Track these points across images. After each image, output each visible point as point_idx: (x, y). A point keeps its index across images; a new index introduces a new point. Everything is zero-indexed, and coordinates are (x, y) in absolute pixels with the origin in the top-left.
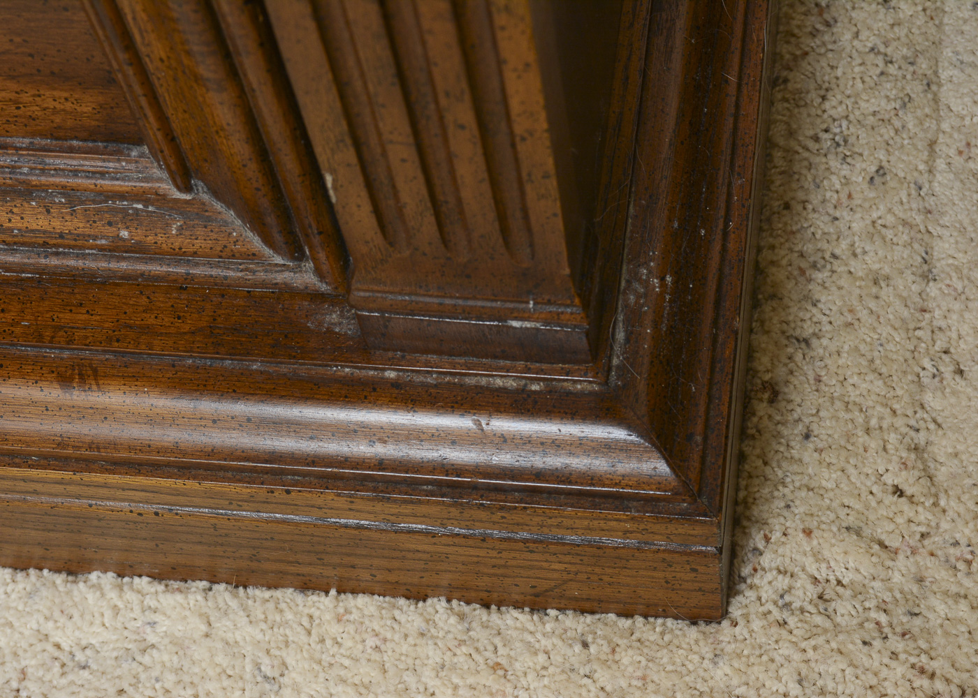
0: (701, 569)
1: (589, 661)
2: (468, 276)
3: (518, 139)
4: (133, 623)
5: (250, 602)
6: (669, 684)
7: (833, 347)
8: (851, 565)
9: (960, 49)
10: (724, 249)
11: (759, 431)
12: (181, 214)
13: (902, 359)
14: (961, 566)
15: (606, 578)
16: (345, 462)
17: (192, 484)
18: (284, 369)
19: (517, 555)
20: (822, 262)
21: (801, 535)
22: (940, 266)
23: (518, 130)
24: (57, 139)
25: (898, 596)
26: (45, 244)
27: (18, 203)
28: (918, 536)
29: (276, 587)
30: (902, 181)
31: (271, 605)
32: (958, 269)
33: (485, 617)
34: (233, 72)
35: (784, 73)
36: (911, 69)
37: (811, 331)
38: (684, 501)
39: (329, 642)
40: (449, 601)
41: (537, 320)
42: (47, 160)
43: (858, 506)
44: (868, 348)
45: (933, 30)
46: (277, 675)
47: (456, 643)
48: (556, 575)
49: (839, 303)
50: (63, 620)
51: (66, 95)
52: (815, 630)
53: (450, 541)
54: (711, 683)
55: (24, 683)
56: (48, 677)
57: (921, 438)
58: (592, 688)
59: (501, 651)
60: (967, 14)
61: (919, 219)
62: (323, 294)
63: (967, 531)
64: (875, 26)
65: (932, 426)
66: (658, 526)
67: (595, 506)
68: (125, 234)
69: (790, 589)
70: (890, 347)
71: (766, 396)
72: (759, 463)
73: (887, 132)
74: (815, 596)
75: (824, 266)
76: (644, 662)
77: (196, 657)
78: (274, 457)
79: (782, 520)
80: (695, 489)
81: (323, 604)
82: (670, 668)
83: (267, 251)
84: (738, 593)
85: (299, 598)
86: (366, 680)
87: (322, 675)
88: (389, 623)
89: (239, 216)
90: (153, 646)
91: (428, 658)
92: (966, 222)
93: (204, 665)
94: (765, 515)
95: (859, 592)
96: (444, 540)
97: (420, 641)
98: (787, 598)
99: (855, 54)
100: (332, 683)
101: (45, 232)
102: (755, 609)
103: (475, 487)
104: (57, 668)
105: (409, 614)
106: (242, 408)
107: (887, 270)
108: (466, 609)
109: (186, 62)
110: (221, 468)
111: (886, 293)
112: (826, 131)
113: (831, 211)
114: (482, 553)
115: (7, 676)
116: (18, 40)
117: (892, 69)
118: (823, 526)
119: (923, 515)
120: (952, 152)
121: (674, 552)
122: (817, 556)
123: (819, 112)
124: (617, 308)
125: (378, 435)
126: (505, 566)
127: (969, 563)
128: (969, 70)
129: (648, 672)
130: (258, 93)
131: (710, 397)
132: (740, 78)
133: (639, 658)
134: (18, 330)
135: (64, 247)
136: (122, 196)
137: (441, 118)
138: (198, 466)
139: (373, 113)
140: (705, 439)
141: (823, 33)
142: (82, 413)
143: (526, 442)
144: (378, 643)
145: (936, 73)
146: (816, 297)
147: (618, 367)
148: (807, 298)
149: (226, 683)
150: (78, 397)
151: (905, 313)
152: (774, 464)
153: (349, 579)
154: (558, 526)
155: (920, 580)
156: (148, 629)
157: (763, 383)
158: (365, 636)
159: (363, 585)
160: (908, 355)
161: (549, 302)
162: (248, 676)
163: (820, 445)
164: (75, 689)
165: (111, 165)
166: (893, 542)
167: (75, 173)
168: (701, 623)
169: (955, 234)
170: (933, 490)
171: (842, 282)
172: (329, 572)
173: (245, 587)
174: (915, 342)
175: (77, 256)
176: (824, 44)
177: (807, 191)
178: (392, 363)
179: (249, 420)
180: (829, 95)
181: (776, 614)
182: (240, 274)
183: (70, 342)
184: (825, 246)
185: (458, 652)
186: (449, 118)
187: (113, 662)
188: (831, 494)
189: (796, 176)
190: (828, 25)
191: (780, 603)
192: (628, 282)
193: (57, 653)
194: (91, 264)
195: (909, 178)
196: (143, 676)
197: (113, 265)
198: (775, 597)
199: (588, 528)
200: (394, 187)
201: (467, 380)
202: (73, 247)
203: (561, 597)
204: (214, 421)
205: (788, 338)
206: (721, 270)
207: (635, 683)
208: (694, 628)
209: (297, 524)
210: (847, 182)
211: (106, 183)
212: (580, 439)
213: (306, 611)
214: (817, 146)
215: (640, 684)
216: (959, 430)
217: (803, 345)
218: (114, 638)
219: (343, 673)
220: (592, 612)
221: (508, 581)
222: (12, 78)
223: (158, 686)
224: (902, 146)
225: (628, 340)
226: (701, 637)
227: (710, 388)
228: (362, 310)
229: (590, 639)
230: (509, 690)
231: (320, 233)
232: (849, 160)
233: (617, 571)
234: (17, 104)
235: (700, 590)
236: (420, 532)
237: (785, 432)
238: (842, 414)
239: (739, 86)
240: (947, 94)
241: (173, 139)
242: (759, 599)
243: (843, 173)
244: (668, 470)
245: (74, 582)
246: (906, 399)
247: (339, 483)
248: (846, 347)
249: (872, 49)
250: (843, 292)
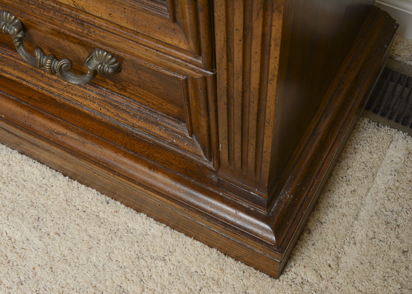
0: (275, 265)
1: (243, 276)
2: (245, 178)
3: (263, 152)
4: (146, 228)
5: (173, 233)
6: (259, 289)
7: (327, 227)
8: (312, 278)
9: (384, 169)
10: (307, 194)
11: (303, 239)
12: (188, 141)
13: (342, 236)
14: (337, 288)
15: (253, 259)
16: (203, 209)
17: (169, 202)
18: (198, 184)
19: (235, 245)
20: (333, 206)
21: (303, 267)
22: (360, 217)
23: (264, 150)
24: (168, 115)
25: (320, 289)
26: (157, 137)
27: (155, 126)
28: (330, 278)
29: (180, 232)
30: (358, 195)
31: (177, 236)
32: (364, 220)
33: (224, 257)
34: (208, 115)
35: (341, 160)
36: (371, 170)
37: (324, 221)
38: (276, 247)
39: (187, 249)
40: (217, 250)
41: (257, 194)
42: (164, 119)
43: (319, 265)
44: (335, 230)
45: (379, 163)
46: (173, 252)
47: (215, 260)
48: (242, 254)
49: (333, 217)
50: (131, 221)
51: (172, 106)
52: (297, 290)
53: (221, 236)
54: (269, 292)
55: (118, 232)
56: (123, 232)
57: (340, 255)
58: (242, 283)
59: (224, 266)
60: (389, 162)
61: (359, 205)
62: (213, 170)
63: (342, 281)
64: (366, 157)
65: (343, 254)
66: (268, 251)
67: (255, 241)
68: (175, 141)
69: (295, 278)
70: (341, 232)
71: (308, 232)
72: (300, 247)
73: (359, 182)
74: (301, 282)
75: (333, 207)
76: (255, 282)
77: (157, 241)
78: (188, 202)
79: (300, 262)
80: (279, 246)
81: (189, 240)
82: (261, 285)
83: (204, 156)
84: (283, 274)
85: (184, 237)
86: (192, 261)
87: (182, 256)
88: (202, 250)
89: (200, 146)
90: (148, 234)
91: (207, 261)
92: (370, 210)
93: (158, 243)
94: (296, 259)
95: (311, 285)
96: (220, 236)
97: (207, 257)
98: (294, 280)
99: (359, 162)
100: (184, 258)
101: (158, 134)
102: (286, 279)
103: (230, 226)
104: (126, 231)
105: (207, 249)
106: (186, 189)
107: (347, 214)
108: (220, 253)
109: (199, 109)
110: (176, 200)
111: (345, 219)
112: (346, 177)
113: (339, 195)
114: (228, 242)
115: (115, 229)
116: (166, 91)
117: (366, 168)
118: (309, 267)
119: (333, 273)
120: (373, 192)
121: (270, 258)
122: (305, 273)
123: (345, 172)
124: (277, 198)
125: (213, 206)
126: (232, 247)
127: (339, 288)
128: (384, 175)
129: (256, 284)
130: (211, 121)
131: (291, 226)
132: (326, 157)
133: (255, 280)
134: (144, 153)
135: (161, 139)
136: (177, 133)
137: (248, 141)
138: (172, 198)
139: (234, 135)
140: (286, 235)
141: (354, 154)
142: (151, 177)
143: (245, 220)
144: (198, 254)
145: (376, 173)
146: (328, 214)
147: (272, 211)
148: (326, 213)
149: (161, 249)
150: (152, 173)
151: (347, 225)
152: (303, 248)
153: (197, 237)
154: (246, 242)
155: (327, 288)
156: (149, 230)
157: (308, 229)
158: (196, 251)
159: (200, 239)
160: (344, 235)
161: (261, 191)
162: (166, 249)
163: (316, 248)
164: (128, 237)
165: (177, 125)
166: (324, 277)
167: (169, 124)
168: (272, 278)
169: (366, 211)
170: (338, 268)
171: (335, 213)
172: (193, 233)
173: (174, 229)
174: (347, 233)
175: (163, 142)
176: (353, 157)
177: (336, 189)
178: (222, 192)
179: (186, 192)
180: (349, 169)
181: (290, 283)
182: (196, 159)
183: (154, 160)
184: (335, 203)
185: (215, 262)
186: (250, 141)
187: (138, 235)
188: (314, 260)
189: (334, 185)
190: (355, 153)
191: (292, 280)
192: (282, 193)
193: (127, 228)
194: (165, 145)
195: (360, 195)
196: (143, 240)
197: (170, 147)
198: (291, 279)
199: (252, 245)
200: (234, 152)
201: (237, 202)
202: (163, 140)
203: (243, 259)
204: (179, 190)
205: (318, 221)
206: (305, 199)
207: (251, 285)
208: (270, 278)
209: (189, 219)
210: (346, 190)
211: (174, 129)
212: (258, 224)
213: (185, 240)
214: (342, 179)
215: (253, 286)
216: (349, 257)
217: (321, 224)
218: (141, 229)
219: (187, 257)
220: (248, 266)
221: (231, 251)
222: (162, 99)
223: (146, 244)
224: (362, 187)
225: (277, 206)
226: (271, 281)
227: (292, 225)
228: (219, 177)
229: (245, 271)
230: (223, 276)
231: (216, 157)
232: (348, 185)
233: (256, 258)
234: (162, 104)
235: (274, 270)
236: (215, 232)
237: (309, 242)
238: (323, 243)
239: (326, 159)
240: (377, 179)
241: (191, 124)
242: (288, 278)
243: (346, 188)
244: (275, 239)
245: (137, 214)
246: (340, 245)
247: (201, 214)
248: (330, 228)
249: (363, 162)
250: (335, 215)
